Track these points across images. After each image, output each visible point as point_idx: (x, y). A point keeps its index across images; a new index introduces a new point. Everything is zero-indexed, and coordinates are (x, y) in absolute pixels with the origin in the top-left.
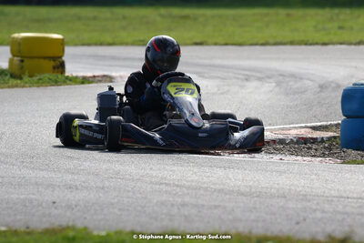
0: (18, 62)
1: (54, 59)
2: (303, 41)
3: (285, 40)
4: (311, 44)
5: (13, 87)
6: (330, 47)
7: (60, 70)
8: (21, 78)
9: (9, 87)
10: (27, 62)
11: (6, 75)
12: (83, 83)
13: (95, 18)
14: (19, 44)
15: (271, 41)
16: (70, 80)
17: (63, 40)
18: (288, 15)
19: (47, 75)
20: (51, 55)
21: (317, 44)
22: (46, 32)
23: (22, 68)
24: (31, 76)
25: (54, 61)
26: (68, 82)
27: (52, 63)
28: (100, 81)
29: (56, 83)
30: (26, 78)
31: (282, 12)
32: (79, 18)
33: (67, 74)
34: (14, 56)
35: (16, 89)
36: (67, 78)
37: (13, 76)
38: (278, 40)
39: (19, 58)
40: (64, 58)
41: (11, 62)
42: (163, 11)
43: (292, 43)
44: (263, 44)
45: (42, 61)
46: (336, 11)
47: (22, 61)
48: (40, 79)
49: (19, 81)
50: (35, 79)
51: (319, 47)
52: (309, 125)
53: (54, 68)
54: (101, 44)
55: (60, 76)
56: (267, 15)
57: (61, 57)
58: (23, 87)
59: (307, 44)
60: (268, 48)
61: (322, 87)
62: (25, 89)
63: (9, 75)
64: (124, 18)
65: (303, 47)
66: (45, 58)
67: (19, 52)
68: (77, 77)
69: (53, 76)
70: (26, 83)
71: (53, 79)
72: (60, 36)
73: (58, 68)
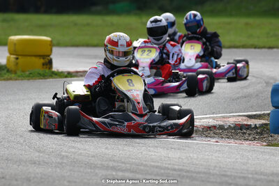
0: (13, 60)
1: (43, 56)
2: (253, 45)
3: (238, 44)
4: (259, 48)
5: (11, 79)
6: (275, 50)
7: (48, 66)
8: (15, 73)
9: (4, 80)
10: (19, 61)
11: (3, 70)
12: (66, 77)
13: (88, 24)
14: (15, 44)
16: (56, 75)
17: (51, 41)
18: (247, 24)
20: (41, 54)
21: (264, 47)
23: (17, 64)
24: (23, 71)
25: (44, 58)
26: (54, 76)
27: (42, 61)
29: (43, 76)
30: (19, 73)
32: (76, 24)
33: (53, 69)
34: (11, 54)
35: (11, 82)
36: (53, 73)
37: (9, 71)
38: (233, 44)
39: (15, 56)
40: (52, 57)
41: (8, 59)
45: (33, 58)
47: (17, 59)
48: (30, 74)
49: (13, 75)
50: (26, 73)
51: (266, 50)
53: (43, 64)
54: (88, 45)
55: (47, 71)
56: (229, 23)
57: (49, 56)
58: (16, 80)
59: (255, 48)
62: (17, 81)
63: (5, 71)
64: (112, 24)
65: (253, 50)
66: (36, 56)
67: (15, 51)
68: (62, 72)
70: (19, 76)
71: (42, 73)
72: (49, 39)
73: (47, 65)
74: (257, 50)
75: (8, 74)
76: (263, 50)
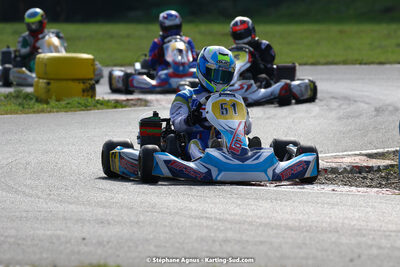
0: (44, 85)
1: (83, 81)
2: (356, 60)
3: (338, 59)
4: (366, 64)
5: (42, 111)
6: (388, 66)
7: (90, 93)
8: (47, 103)
9: (34, 112)
10: (54, 85)
11: (31, 99)
12: (115, 107)
13: (128, 36)
14: (46, 65)
15: (322, 60)
16: (102, 104)
17: (93, 60)
18: (341, 32)
19: (76, 99)
20: (81, 77)
21: (372, 63)
22: (75, 52)
23: (48, 91)
24: (58, 100)
25: (84, 83)
26: (99, 106)
27: (82, 86)
28: (135, 105)
29: (86, 107)
30: (53, 103)
31: (335, 28)
32: (112, 37)
33: (97, 98)
34: (39, 78)
35: (41, 115)
36: (98, 102)
37: (38, 100)
38: (330, 59)
39: (45, 81)
41: (37, 85)
42: (203, 28)
43: (345, 63)
44: (313, 64)
45: (71, 84)
46: (394, 27)
47: (48, 84)
48: (68, 104)
49: (45, 106)
50: (63, 103)
51: (375, 66)
52: (364, 152)
53: (84, 91)
55: (90, 100)
56: (317, 32)
57: (91, 79)
58: (50, 112)
59: (361, 64)
60: (319, 67)
61: (378, 111)
62: (51, 114)
63: (34, 100)
65: (358, 66)
66: (73, 80)
67: (46, 73)
68: (109, 101)
69: (82, 101)
70: (53, 107)
71: (83, 102)
72: (90, 56)
73: (88, 91)
74: (363, 67)
75: (37, 104)
76: (372, 66)
